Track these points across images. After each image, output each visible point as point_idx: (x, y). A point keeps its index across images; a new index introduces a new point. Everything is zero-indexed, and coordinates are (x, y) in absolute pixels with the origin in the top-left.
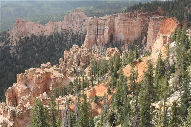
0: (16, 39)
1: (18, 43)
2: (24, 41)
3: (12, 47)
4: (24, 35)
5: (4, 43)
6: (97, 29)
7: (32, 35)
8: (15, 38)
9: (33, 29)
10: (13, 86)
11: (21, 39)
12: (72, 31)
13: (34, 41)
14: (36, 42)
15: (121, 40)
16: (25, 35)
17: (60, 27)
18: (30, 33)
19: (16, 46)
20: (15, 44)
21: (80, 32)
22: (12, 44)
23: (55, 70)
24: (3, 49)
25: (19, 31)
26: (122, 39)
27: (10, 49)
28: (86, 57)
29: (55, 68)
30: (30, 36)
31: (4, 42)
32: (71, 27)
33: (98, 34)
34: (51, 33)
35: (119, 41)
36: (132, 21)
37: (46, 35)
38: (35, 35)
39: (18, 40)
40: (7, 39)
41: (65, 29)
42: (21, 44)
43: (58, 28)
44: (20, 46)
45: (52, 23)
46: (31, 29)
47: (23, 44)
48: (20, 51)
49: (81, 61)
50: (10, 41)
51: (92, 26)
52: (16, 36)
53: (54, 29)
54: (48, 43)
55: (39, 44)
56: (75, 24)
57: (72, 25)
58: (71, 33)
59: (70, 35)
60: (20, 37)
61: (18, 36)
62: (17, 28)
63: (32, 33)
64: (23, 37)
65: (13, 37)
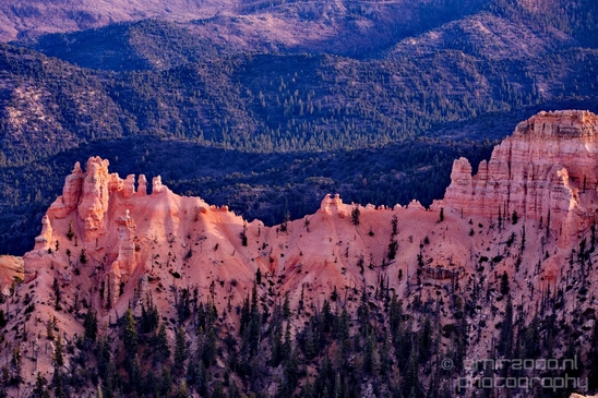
0: (52, 326)
1: (67, 364)
2: (113, 346)
3: (16, 383)
7: (186, 307)
8: (45, 312)
9: (189, 255)
11: (90, 325)
12: (505, 289)
13: (194, 347)
14: (207, 355)
16: (129, 295)
17: (407, 256)
18: (168, 281)
19: (49, 378)
21: (570, 307)
30: (163, 305)
32: (498, 259)
34: (334, 297)
37: (293, 304)
38: (203, 299)
39: (70, 336)
41: (446, 266)
42: (91, 364)
43: (392, 255)
44: (79, 384)
45: (341, 216)
46: (179, 250)
47: (103, 371)
50: (9, 338)
52: (58, 299)
53: (360, 263)
54: (304, 374)
55: (233, 377)
56: (534, 237)
57: (506, 236)
58: (494, 309)
59: (491, 324)
60: (83, 311)
61: (70, 302)
62: (70, 236)
63: (181, 284)
64: (112, 313)
65: (31, 309)
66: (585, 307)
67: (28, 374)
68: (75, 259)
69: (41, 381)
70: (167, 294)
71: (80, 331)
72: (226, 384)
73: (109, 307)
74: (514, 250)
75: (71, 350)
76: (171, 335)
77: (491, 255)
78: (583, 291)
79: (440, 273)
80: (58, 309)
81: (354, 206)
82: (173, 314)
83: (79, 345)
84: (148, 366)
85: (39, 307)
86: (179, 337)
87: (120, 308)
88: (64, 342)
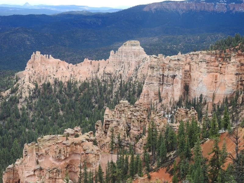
0: (29, 86)
1: (31, 93)
2: (41, 90)
3: (21, 98)
4: (42, 80)
5: (8, 91)
6: (163, 75)
7: (56, 82)
8: (27, 83)
9: (57, 71)
10: (16, 163)
11: (37, 86)
12: (121, 77)
13: (58, 90)
14: (60, 92)
15: (201, 95)
16: (44, 79)
17: (101, 71)
18: (52, 76)
19: (28, 96)
20: (26, 95)
21: (134, 79)
22: (21, 94)
23: (87, 140)
24: (7, 100)
25: (35, 72)
26: (204, 94)
27: (18, 102)
28: (141, 122)
29: (88, 138)
30: (52, 81)
31: (10, 89)
32: (119, 71)
33: (163, 84)
34: (87, 79)
35: (199, 97)
36: (222, 65)
37: (78, 81)
38: (60, 80)
39: (32, 88)
40: (15, 85)
41: (109, 72)
42: (37, 93)
43: (98, 70)
44: (34, 98)
45: (88, 63)
46: (55, 70)
47: (39, 95)
48: (33, 106)
49: (132, 127)
50: (20, 88)
51: (155, 69)
52: (30, 80)
53: (92, 72)
54: (80, 95)
55: (66, 95)
56: (127, 66)
57: (121, 66)
58: (119, 81)
59: (118, 84)
60: (35, 83)
61: (32, 81)
62: (32, 67)
63: (55, 77)
64: (41, 83)
65: (24, 83)
66: (136, 80)
67: (24, 96)
68: (33, 72)
69: (26, 97)
70: (52, 79)
71: (35, 87)
72: (64, 97)
73: (40, 82)
74: (123, 69)
75: (33, 91)
76: (53, 87)
77: (118, 70)
78: (136, 77)
79: (108, 74)
80: (30, 82)
81: (90, 61)
82: (54, 83)
83: (34, 90)
84: (49, 94)
85: (26, 82)
86: (55, 88)
87: (43, 82)
88: (31, 89)
